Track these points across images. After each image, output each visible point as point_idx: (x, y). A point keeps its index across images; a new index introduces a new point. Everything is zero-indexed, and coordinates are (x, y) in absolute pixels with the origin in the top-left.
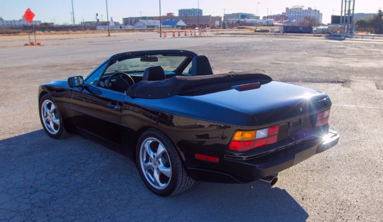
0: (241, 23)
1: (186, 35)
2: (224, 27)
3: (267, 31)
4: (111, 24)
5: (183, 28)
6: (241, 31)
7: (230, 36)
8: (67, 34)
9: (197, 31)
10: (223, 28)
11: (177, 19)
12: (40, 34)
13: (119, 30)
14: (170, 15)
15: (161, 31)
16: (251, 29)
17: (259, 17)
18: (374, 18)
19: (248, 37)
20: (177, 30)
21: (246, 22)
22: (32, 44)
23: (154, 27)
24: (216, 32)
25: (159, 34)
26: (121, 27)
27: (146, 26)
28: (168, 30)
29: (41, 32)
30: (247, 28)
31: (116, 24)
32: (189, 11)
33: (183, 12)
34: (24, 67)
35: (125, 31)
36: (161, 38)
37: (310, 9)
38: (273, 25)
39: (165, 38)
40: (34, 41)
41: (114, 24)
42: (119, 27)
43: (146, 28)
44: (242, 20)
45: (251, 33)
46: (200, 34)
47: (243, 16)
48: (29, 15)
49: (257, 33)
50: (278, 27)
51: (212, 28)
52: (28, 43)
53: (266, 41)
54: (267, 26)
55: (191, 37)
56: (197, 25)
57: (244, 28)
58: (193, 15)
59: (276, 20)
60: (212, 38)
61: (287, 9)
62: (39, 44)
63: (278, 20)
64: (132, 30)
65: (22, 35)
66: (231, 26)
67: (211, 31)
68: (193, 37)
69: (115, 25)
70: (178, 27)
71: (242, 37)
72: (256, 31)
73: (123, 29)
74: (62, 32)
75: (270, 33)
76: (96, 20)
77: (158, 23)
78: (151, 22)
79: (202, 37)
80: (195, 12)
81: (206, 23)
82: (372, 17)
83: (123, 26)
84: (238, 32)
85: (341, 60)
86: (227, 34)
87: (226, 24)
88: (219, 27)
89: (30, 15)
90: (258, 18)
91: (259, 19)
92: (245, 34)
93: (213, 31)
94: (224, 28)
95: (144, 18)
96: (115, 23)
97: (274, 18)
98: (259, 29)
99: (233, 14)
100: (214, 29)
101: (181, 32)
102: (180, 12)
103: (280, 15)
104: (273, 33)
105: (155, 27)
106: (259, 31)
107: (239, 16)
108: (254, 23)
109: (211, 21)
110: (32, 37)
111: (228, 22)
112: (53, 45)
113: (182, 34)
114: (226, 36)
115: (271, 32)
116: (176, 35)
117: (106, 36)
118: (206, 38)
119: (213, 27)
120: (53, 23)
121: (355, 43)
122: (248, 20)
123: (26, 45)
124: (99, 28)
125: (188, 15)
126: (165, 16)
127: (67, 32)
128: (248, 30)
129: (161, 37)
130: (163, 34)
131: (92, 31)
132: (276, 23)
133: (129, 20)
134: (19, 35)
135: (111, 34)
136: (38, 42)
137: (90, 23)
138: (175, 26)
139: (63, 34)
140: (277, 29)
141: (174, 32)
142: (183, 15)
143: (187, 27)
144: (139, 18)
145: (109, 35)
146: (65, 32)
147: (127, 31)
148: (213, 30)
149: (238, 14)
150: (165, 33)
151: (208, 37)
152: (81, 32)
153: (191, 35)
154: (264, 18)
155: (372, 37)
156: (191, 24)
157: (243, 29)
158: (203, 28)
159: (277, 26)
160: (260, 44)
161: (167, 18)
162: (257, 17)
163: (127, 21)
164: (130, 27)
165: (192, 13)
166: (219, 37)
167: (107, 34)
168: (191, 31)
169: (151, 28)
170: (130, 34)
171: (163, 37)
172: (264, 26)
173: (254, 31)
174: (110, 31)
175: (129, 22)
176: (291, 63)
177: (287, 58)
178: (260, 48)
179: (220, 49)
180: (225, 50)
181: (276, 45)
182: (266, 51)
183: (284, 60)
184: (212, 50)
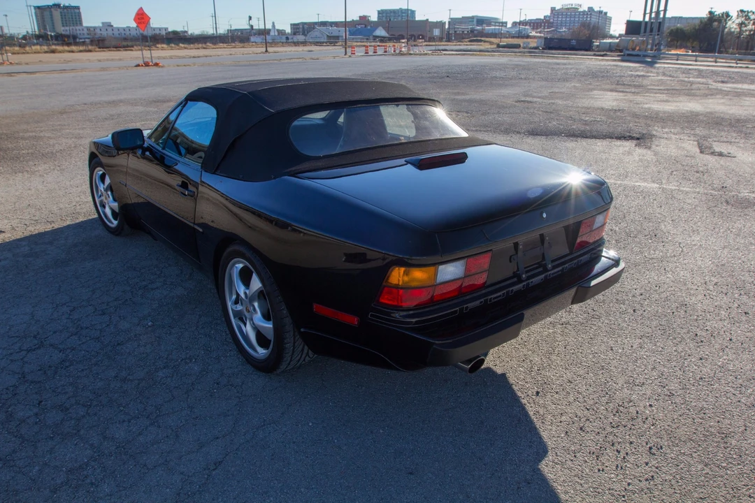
0: (475, 32)
1: (386, 52)
2: (449, 40)
3: (518, 46)
4: (272, 33)
5: (383, 39)
6: (475, 46)
7: (457, 54)
8: (204, 48)
9: (403, 45)
10: (446, 41)
11: (375, 25)
12: (163, 49)
13: (283, 43)
14: (364, 19)
15: (346, 45)
16: (491, 43)
17: (506, 23)
18: (699, 26)
19: (485, 55)
20: (373, 44)
21: (485, 32)
22: (147, 64)
23: (338, 37)
24: (433, 48)
25: (343, 50)
26: (287, 38)
27: (326, 37)
28: (359, 44)
29: (165, 46)
30: (485, 42)
31: (281, 32)
32: (394, 12)
33: (384, 15)
35: (292, 45)
36: (347, 56)
37: (591, 9)
38: (528, 37)
39: (353, 56)
40: (149, 60)
41: (276, 34)
42: (284, 37)
43: (325, 40)
44: (478, 28)
45: (490, 50)
46: (409, 50)
47: (481, 21)
48: (141, 17)
49: (501, 49)
50: (536, 40)
51: (429, 41)
52: (141, 62)
53: (514, 63)
54: (518, 37)
55: (393, 55)
56: (406, 37)
57: (481, 41)
58: (400, 19)
59: (533, 29)
60: (427, 56)
61: (553, 9)
62: (156, 65)
63: (537, 29)
64: (304, 43)
65: (136, 50)
66: (460, 37)
67: (427, 45)
68: (397, 55)
69: (279, 34)
70: (375, 37)
71: (476, 55)
72: (499, 46)
73: (290, 41)
74: (197, 46)
75: (521, 50)
76: (249, 27)
77: (342, 31)
78: (334, 31)
79: (411, 54)
80: (404, 15)
81: (420, 33)
82: (697, 22)
83: (290, 37)
84: (469, 47)
85: (639, 97)
86: (452, 50)
87: (452, 34)
88: (441, 39)
89: (143, 18)
90: (504, 24)
91: (506, 26)
92: (480, 51)
93: (429, 45)
94: (449, 41)
95: (324, 24)
96: (278, 30)
97: (530, 25)
98: (505, 41)
99: (463, 18)
100: (433, 42)
101: (379, 46)
102: (380, 15)
103: (540, 19)
104: (526, 50)
105: (340, 38)
106: (504, 47)
107: (473, 21)
108: (497, 32)
109: (428, 29)
110: (147, 53)
111: (455, 32)
112: (178, 66)
113: (380, 51)
114: (449, 54)
115: (524, 48)
116: (371, 52)
117: (262, 53)
118: (418, 56)
119: (432, 39)
120: (186, 32)
121: (665, 68)
122: (488, 28)
123: (138, 66)
124: (252, 39)
125: (392, 19)
126: (357, 21)
127: (204, 46)
128: (486, 44)
129: (346, 54)
130: (349, 50)
131: (242, 45)
132: (534, 33)
133: (301, 26)
134: (132, 50)
135: (269, 49)
136: (154, 61)
137: (242, 30)
138: (371, 37)
139: (198, 49)
140: (533, 43)
141: (367, 47)
142: (384, 19)
143: (390, 39)
144: (316, 23)
145: (266, 51)
146: (200, 45)
147: (296, 44)
148: (431, 43)
149: (473, 17)
150: (353, 47)
151: (421, 55)
152: (225, 45)
153: (394, 51)
154: (515, 24)
155: (694, 58)
156: (397, 34)
157: (479, 43)
158: (415, 41)
159: (535, 37)
160: (503, 67)
161: (359, 25)
162: (502, 23)
163: (299, 29)
164: (301, 38)
165: (399, 16)
166: (438, 55)
167: (264, 49)
168: (394, 46)
169: (332, 40)
170: (300, 48)
171: (350, 54)
172: (513, 37)
173: (495, 46)
174: (268, 44)
175: (301, 30)
176: (551, 101)
177: (545, 93)
178: (502, 74)
179: (435, 75)
180: (443, 77)
181: (529, 70)
182: (511, 79)
183: (540, 95)
184: (422, 78)
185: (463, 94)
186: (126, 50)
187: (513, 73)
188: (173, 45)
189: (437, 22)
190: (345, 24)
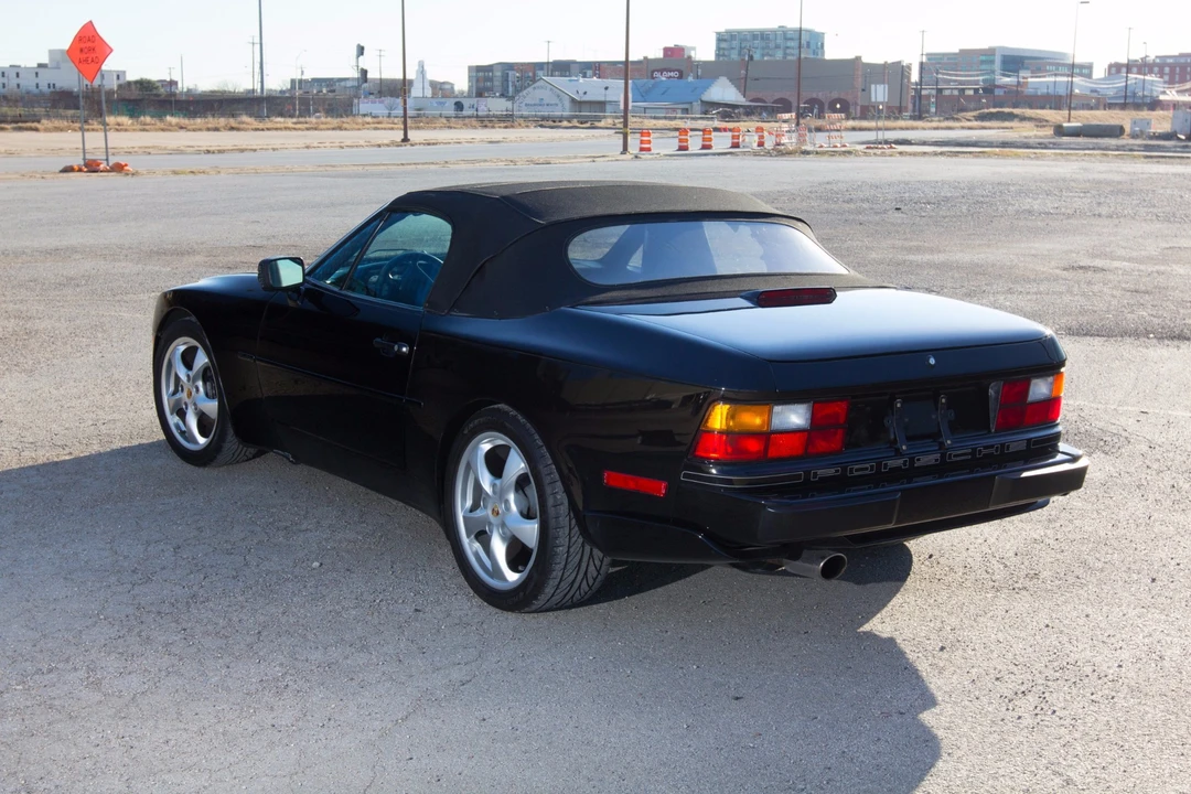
0: (998, 92)
1: (735, 145)
2: (919, 115)
3: (1116, 132)
4: (416, 92)
5: (728, 111)
6: (994, 132)
7: (936, 154)
8: (232, 129)
9: (785, 127)
10: (913, 118)
11: (709, 72)
12: (119, 128)
13: (448, 118)
14: (676, 60)
15: (626, 125)
16: (1040, 123)
17: (1090, 67)
19: (1017, 156)
20: (701, 124)
21: (1029, 91)
22: (91, 167)
23: (601, 105)
24: (871, 136)
25: (619, 140)
26: (459, 106)
27: (567, 104)
28: (661, 123)
29: (125, 120)
30: (1023, 119)
31: (441, 90)
32: (763, 36)
33: (735, 43)
34: (74, 250)
35: (475, 123)
36: (628, 156)
38: (1155, 104)
39: (645, 155)
40: (100, 156)
41: (429, 93)
42: (450, 103)
43: (566, 113)
44: (1007, 80)
45: (1031, 141)
46: (801, 140)
47: (1015, 62)
49: (1065, 139)
50: (1170, 113)
51: (863, 117)
52: (78, 161)
53: (1096, 176)
54: (1123, 106)
55: (756, 154)
56: (795, 104)
57: (1011, 117)
58: (779, 55)
59: (1171, 82)
60: (852, 158)
62: (118, 168)
63: (1183, 81)
64: (508, 120)
65: (47, 130)
66: (951, 106)
67: (854, 129)
68: (768, 154)
69: (434, 95)
70: (709, 106)
71: (988, 155)
72: (1060, 131)
73: (465, 113)
74: (212, 121)
75: (1125, 141)
76: (356, 74)
77: (614, 90)
78: (592, 88)
79: (806, 153)
80: (790, 44)
81: (835, 95)
83: (466, 103)
84: (975, 135)
86: (924, 143)
87: (928, 97)
88: (895, 112)
89: (92, 49)
90: (1085, 71)
91: (1089, 76)
92: (1004, 145)
93: (861, 129)
94: (920, 118)
95: (562, 68)
96: (434, 85)
97: (1161, 74)
98: (1080, 119)
99: (963, 52)
100: (873, 118)
101: (716, 129)
102: (724, 45)
104: (1138, 142)
105: (608, 107)
106: (1076, 133)
107: (992, 62)
108: (1062, 91)
109: (859, 83)
110: (94, 140)
111: (940, 91)
112: (175, 173)
113: (721, 142)
114: (914, 154)
115: (1134, 136)
116: (695, 144)
117: (393, 144)
118: (826, 158)
119: (868, 112)
120: (173, 83)
122: (1036, 82)
123: (69, 170)
124: (364, 106)
125: (757, 57)
126: (655, 61)
127: (232, 122)
128: (1027, 124)
129: (625, 149)
130: (634, 141)
131: (335, 122)
132: (1171, 95)
133: (498, 74)
134: (36, 130)
135: (411, 134)
136: (113, 160)
137: (329, 82)
138: (697, 106)
139: (217, 129)
140: (1160, 122)
141: (683, 131)
142: (734, 56)
143: (749, 112)
144: (540, 66)
145: (405, 139)
146: (222, 121)
147: (486, 121)
148: (865, 124)
149: (991, 52)
150: (644, 133)
151: (833, 154)
152: (290, 122)
153: (761, 144)
154: (1115, 69)
156: (771, 96)
157: (1007, 124)
158: (820, 116)
159: (1175, 106)
160: (1060, 187)
161: (661, 71)
162: (1082, 67)
163: (487, 80)
164: (497, 105)
165: (777, 47)
166: (883, 154)
167: (399, 135)
168: (760, 130)
169: (587, 113)
170: (497, 133)
171: (636, 151)
172: (1110, 106)
173: (1050, 132)
174: (410, 122)
175: (497, 83)
176: (1157, 268)
177: (1152, 249)
178: (1050, 205)
179: (866, 205)
180: (885, 211)
181: (1129, 193)
182: (1069, 217)
183: (1134, 254)
184: (828, 212)
185: (931, 251)
186: (20, 129)
187: (1081, 203)
188: (148, 119)
189: (885, 66)
190: (625, 69)
